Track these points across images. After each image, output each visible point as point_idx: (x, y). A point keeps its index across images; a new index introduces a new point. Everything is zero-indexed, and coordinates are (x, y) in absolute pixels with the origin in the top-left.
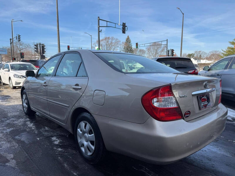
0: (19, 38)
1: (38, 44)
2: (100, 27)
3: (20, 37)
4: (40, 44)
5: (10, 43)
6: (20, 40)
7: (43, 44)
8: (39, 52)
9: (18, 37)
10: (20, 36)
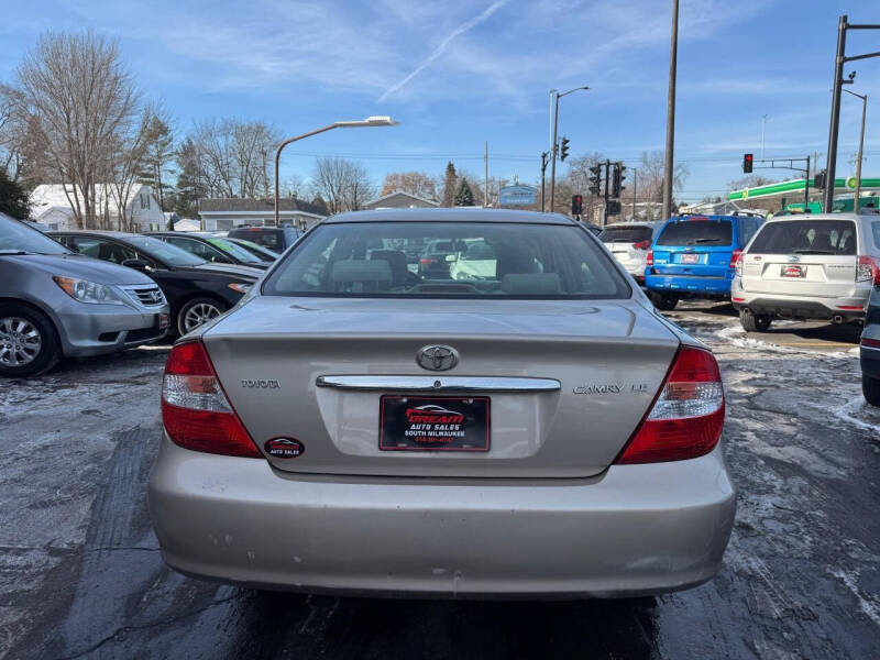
0: (565, 149)
1: (600, 165)
2: (846, 60)
3: (567, 145)
4: (609, 164)
5: (541, 167)
6: (566, 155)
7: (617, 164)
8: (603, 193)
9: (560, 146)
10: (567, 141)
